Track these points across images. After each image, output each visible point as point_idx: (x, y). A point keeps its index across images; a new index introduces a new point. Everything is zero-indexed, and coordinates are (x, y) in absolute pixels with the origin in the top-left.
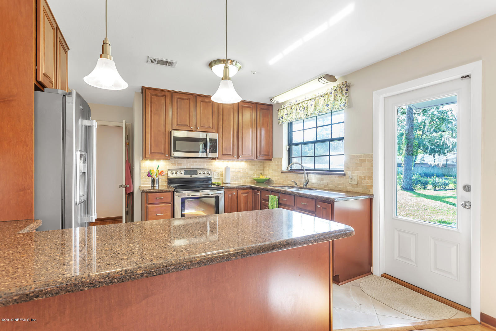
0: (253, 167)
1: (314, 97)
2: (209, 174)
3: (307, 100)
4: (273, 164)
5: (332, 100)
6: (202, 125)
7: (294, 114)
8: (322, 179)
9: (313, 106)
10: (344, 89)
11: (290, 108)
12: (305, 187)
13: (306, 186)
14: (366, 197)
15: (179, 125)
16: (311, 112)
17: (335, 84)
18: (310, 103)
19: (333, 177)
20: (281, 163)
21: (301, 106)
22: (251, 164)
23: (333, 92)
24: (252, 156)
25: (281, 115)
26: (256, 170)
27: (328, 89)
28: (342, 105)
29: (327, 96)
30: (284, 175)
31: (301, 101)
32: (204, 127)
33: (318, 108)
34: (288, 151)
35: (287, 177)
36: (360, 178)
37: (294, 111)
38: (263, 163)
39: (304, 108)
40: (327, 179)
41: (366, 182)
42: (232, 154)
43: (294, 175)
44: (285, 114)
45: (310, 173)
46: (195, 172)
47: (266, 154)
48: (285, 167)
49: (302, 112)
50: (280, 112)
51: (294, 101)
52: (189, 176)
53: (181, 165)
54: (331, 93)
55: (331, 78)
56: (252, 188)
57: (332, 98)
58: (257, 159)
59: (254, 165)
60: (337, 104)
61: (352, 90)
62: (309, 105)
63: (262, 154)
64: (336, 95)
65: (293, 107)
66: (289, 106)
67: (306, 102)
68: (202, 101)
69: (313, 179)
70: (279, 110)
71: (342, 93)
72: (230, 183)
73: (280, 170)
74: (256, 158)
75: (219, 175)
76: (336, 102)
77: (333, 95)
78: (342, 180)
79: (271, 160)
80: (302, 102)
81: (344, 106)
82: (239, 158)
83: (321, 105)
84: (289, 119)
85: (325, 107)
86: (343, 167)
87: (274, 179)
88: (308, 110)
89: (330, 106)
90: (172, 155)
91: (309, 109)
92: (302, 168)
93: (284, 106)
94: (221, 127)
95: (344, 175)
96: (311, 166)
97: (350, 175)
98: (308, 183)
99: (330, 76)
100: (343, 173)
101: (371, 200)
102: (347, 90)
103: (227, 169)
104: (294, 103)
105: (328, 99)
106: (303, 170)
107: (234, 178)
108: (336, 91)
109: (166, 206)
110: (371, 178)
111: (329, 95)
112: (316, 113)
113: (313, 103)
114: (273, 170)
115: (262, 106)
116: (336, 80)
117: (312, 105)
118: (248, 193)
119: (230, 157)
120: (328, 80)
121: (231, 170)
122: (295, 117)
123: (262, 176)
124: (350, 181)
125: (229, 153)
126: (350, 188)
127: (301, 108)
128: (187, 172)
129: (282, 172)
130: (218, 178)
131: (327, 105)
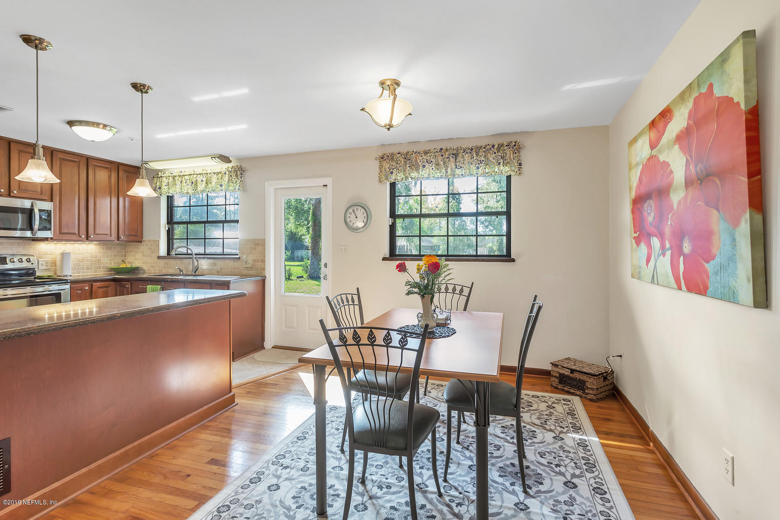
0: (109, 251)
1: (206, 172)
2: (31, 263)
3: (196, 173)
4: (143, 248)
5: (227, 181)
6: (22, 188)
7: (178, 187)
8: (215, 265)
9: (204, 183)
10: (239, 173)
11: (171, 179)
12: (193, 274)
13: (195, 272)
14: (260, 278)
16: (202, 189)
17: (230, 165)
18: (199, 178)
19: (227, 261)
20: (158, 245)
21: (188, 179)
23: (227, 173)
24: (111, 236)
25: (158, 184)
26: (114, 255)
27: (222, 168)
28: (237, 188)
29: (220, 175)
30: (162, 262)
31: (188, 173)
32: (26, 191)
33: (210, 186)
34: (168, 231)
35: (166, 263)
36: (254, 261)
37: (178, 183)
38: (125, 245)
39: (192, 183)
40: (220, 264)
41: (259, 265)
42: (77, 233)
43: (178, 261)
44: (164, 184)
45: (199, 258)
47: (133, 234)
48: (163, 251)
49: (190, 186)
50: (156, 181)
51: (179, 171)
54: (225, 173)
55: (225, 159)
56: (115, 280)
57: (226, 178)
58: (118, 240)
59: (110, 248)
60: (231, 186)
61: (247, 175)
62: (199, 180)
63: (127, 233)
64: (231, 176)
65: (176, 178)
66: (170, 175)
67: (195, 176)
68: (20, 152)
69: (204, 264)
70: (154, 177)
71: (237, 175)
73: (156, 255)
74: (116, 239)
75: (49, 264)
76: (231, 184)
77: (227, 175)
78: (237, 264)
79: (141, 242)
80: (190, 175)
81: (239, 189)
82: (89, 239)
83: (213, 183)
84: (171, 191)
85: (219, 186)
86: (238, 251)
87: (145, 267)
88: (198, 187)
89: (224, 186)
91: (199, 185)
92: (189, 252)
93: (163, 173)
94: (58, 192)
95: (239, 258)
96: (201, 250)
97: (245, 259)
98: (197, 269)
99: (225, 157)
100: (238, 256)
101: (264, 281)
102: (241, 174)
103: (64, 255)
104: (178, 174)
105: (221, 178)
106: (191, 255)
107: (77, 268)
108: (230, 172)
110: (263, 261)
111: (222, 175)
112: (208, 190)
113: (204, 179)
114: (143, 256)
115: (126, 168)
116: (230, 162)
117: (202, 181)
118: (109, 287)
119: (74, 237)
120: (221, 161)
121: (72, 256)
122: (180, 191)
123: (124, 264)
124: (244, 264)
125: (72, 231)
126: (245, 272)
127: (188, 181)
129: (159, 257)
130: (47, 268)
131: (221, 186)
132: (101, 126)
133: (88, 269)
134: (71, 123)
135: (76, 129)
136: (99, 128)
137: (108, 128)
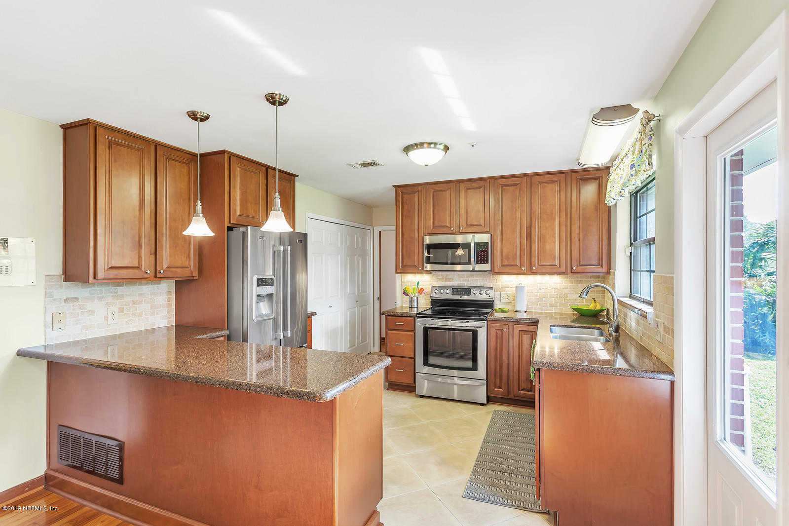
2: (488, 295)
4: (610, 282)
6: (468, 223)
15: (437, 227)
20: (614, 280)
22: (573, 280)
24: (560, 267)
32: (472, 225)
34: (630, 257)
46: (467, 291)
47: (594, 263)
48: (620, 289)
52: (457, 297)
53: (450, 280)
58: (571, 272)
63: (583, 262)
68: (467, 189)
72: (525, 312)
74: (569, 271)
75: (510, 298)
79: (608, 274)
90: (425, 269)
94: (500, 222)
103: (519, 288)
107: (539, 303)
109: (407, 335)
115: (582, 175)
119: (515, 270)
121: (526, 290)
125: (513, 264)
128: (456, 290)
130: (508, 301)
132: (426, 146)
133: (551, 305)
134: (407, 149)
135: (414, 154)
136: (424, 148)
137: (432, 146)
